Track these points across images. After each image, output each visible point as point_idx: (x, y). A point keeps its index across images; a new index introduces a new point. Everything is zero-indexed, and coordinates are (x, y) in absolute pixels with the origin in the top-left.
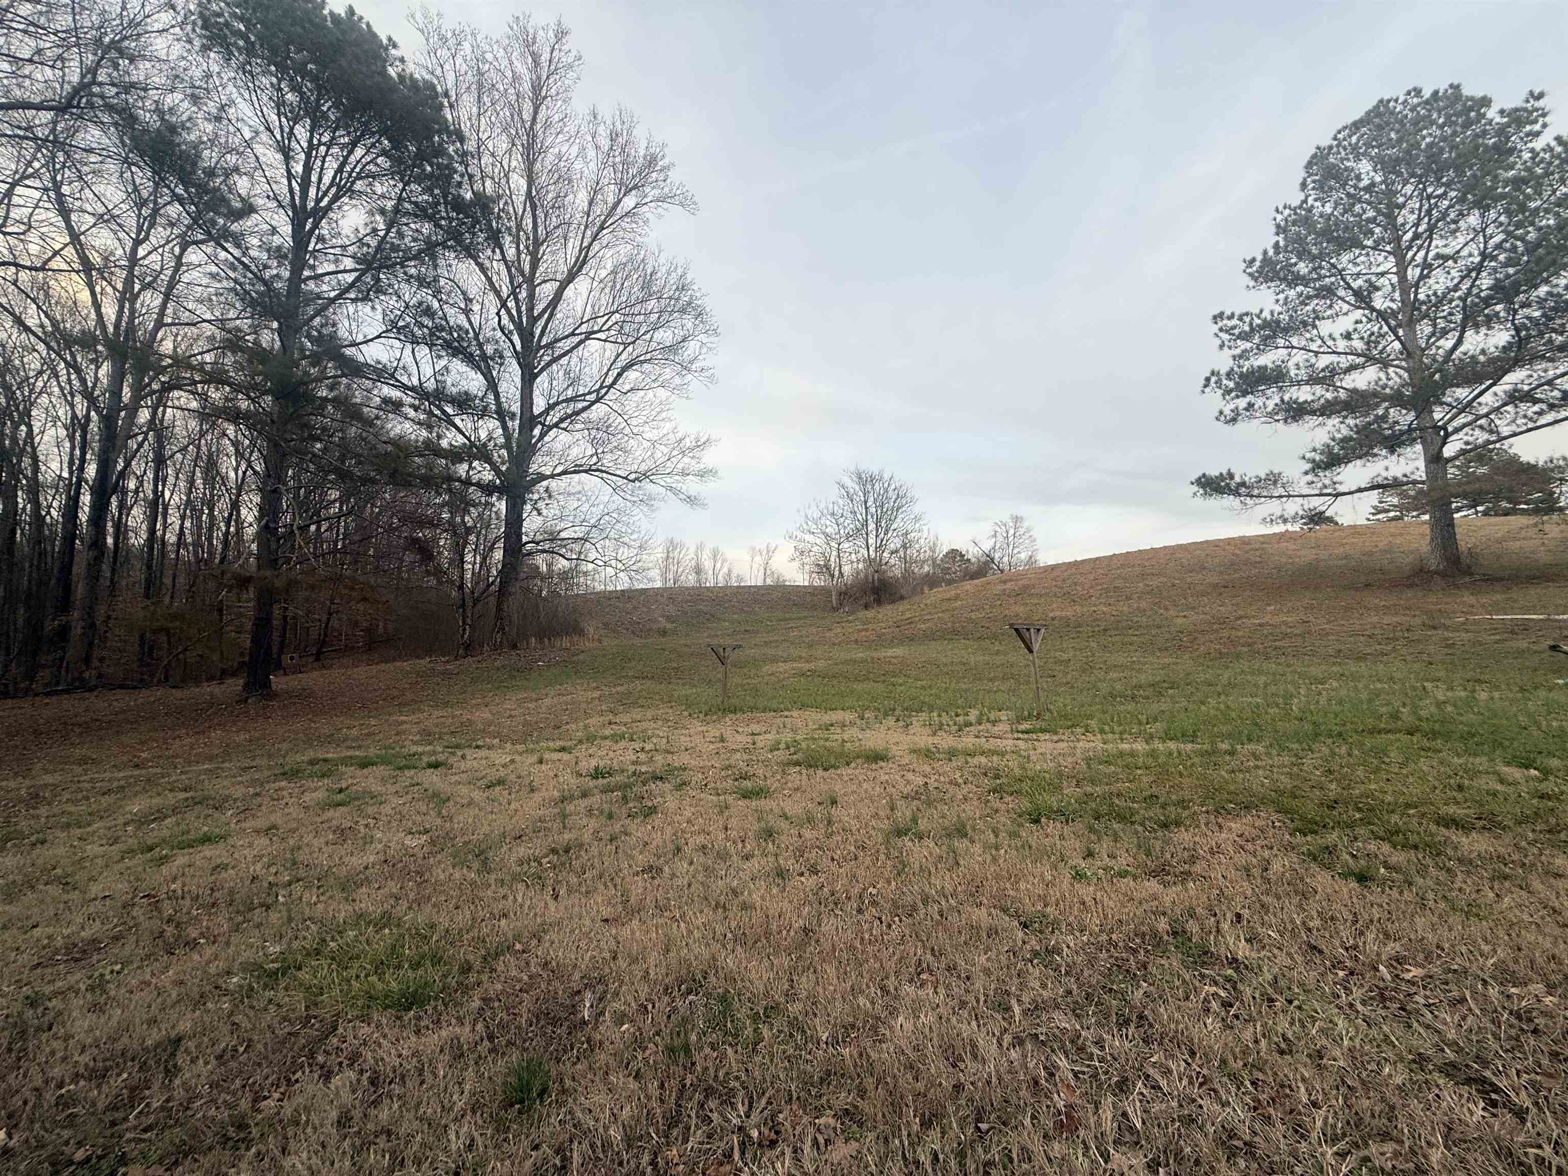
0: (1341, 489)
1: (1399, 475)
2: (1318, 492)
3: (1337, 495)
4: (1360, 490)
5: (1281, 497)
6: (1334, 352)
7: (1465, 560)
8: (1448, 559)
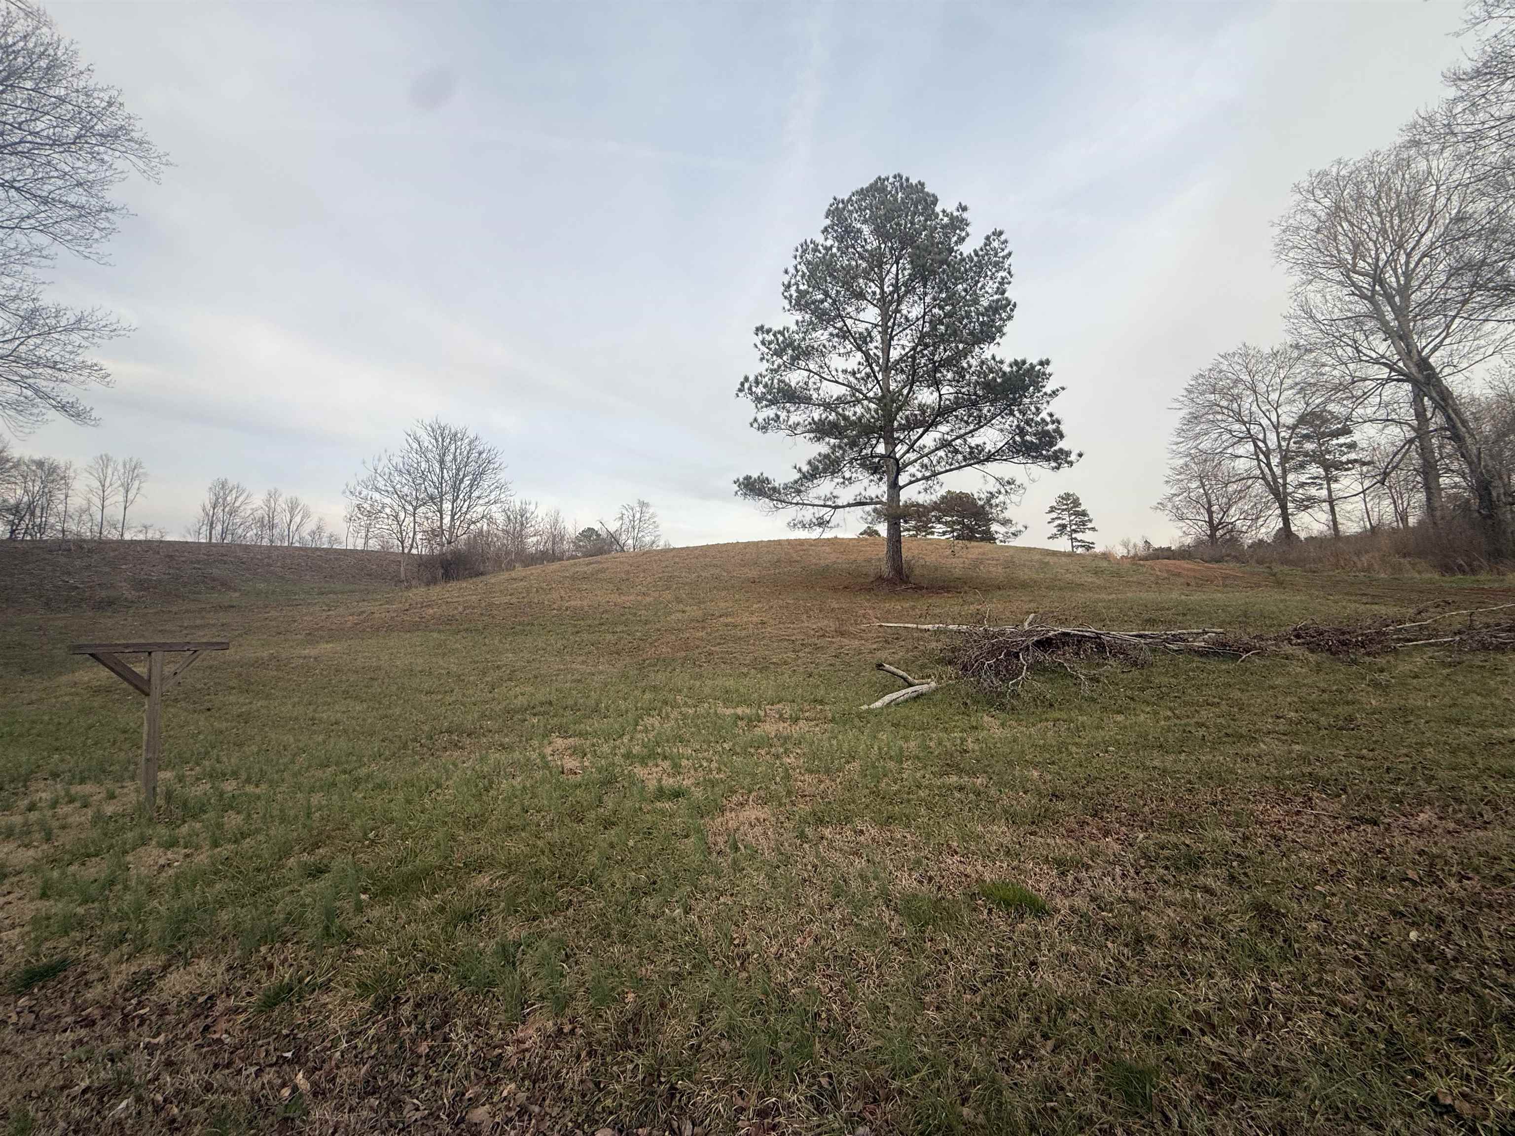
0: (839, 502)
1: (874, 496)
2: (822, 503)
3: (837, 507)
4: (849, 505)
5: (797, 504)
6: (837, 382)
7: (905, 570)
8: (895, 570)
